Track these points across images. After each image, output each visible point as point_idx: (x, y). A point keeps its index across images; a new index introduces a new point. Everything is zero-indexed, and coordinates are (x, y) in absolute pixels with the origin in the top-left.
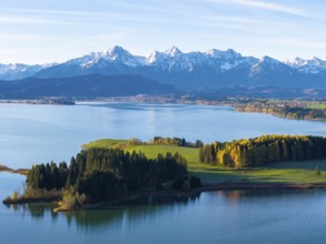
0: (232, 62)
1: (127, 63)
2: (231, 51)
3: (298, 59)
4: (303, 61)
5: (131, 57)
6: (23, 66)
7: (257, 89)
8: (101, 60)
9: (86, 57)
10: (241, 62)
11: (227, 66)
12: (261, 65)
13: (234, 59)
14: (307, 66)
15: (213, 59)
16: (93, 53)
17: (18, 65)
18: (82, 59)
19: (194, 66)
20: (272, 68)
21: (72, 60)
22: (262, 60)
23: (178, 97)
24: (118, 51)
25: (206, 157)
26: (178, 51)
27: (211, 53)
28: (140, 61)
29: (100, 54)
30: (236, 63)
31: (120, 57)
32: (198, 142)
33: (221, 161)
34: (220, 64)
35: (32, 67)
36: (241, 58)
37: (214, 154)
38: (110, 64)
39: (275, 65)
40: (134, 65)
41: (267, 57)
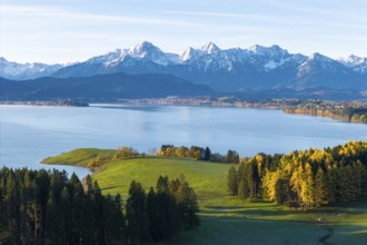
0: (277, 61)
1: (157, 62)
2: (277, 48)
3: (352, 56)
4: (359, 59)
5: (162, 54)
6: (41, 65)
7: (307, 90)
8: (128, 58)
9: (111, 54)
10: (288, 60)
11: (271, 65)
12: (310, 63)
13: (280, 57)
14: (363, 64)
15: (256, 57)
16: (119, 50)
17: (35, 64)
18: (107, 56)
19: (233, 64)
20: (324, 66)
21: (95, 58)
22: (312, 57)
23: (214, 99)
24: (147, 47)
25: (241, 184)
26: (216, 48)
27: (254, 49)
28: (172, 59)
29: (126, 50)
30: (282, 62)
31: (149, 54)
32: (230, 152)
33: (272, 194)
34: (264, 63)
35: (51, 67)
36: (287, 55)
37: (257, 178)
38: (138, 62)
39: (327, 63)
40: (165, 64)
41: (317, 54)
